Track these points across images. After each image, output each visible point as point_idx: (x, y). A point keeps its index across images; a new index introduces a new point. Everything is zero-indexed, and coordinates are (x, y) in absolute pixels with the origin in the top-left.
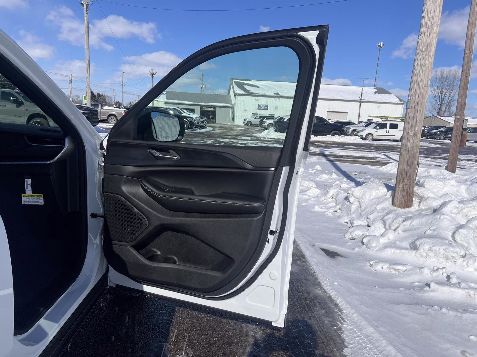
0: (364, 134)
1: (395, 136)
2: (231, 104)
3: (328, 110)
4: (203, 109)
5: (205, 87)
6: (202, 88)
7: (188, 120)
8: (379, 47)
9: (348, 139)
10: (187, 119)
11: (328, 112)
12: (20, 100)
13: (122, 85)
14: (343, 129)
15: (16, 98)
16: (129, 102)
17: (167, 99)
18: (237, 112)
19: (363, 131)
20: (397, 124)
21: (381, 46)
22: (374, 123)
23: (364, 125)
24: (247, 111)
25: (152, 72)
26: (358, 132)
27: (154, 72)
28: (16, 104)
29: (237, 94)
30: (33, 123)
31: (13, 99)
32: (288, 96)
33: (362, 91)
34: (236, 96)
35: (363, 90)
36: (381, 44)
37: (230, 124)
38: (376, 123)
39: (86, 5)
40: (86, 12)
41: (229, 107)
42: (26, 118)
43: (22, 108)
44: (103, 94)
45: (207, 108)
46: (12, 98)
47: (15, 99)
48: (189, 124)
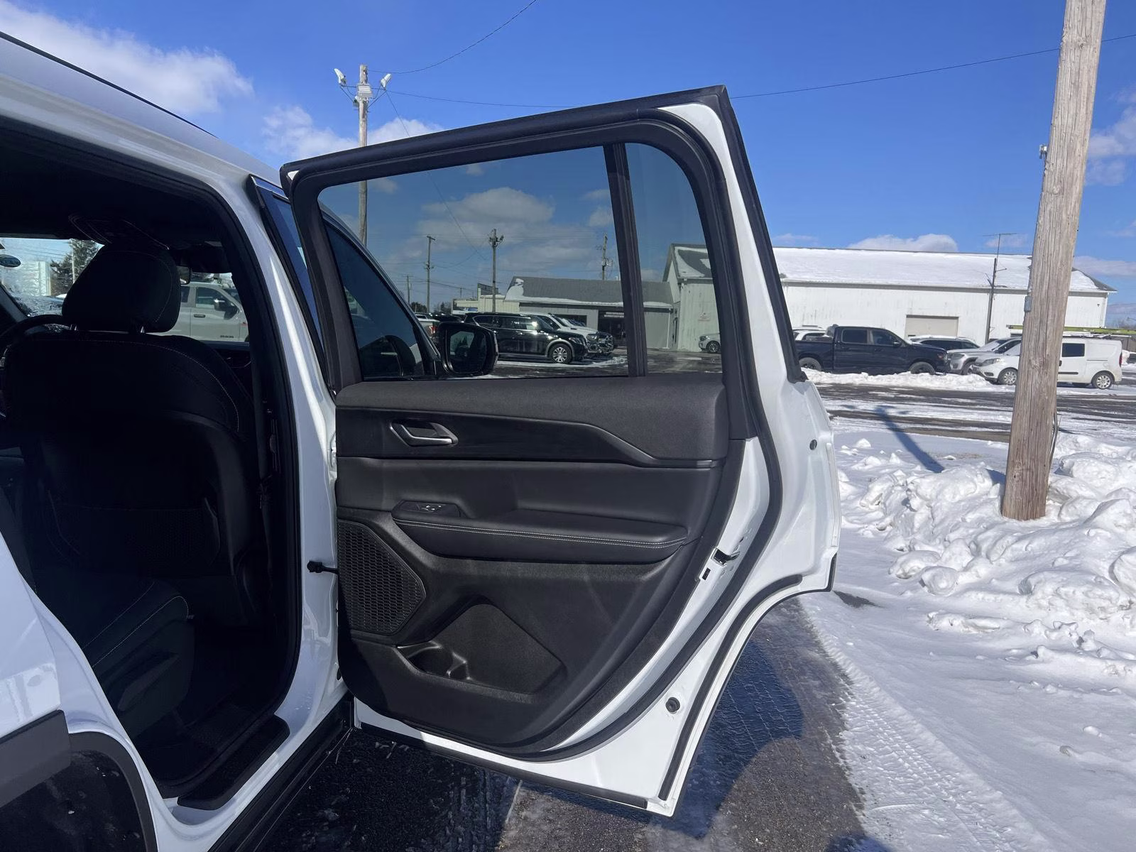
0: (996, 370)
1: (1077, 373)
2: (670, 301)
3: (909, 314)
4: (605, 316)
6: (603, 269)
7: (570, 341)
9: (954, 383)
10: (568, 340)
11: (908, 316)
12: (232, 304)
13: (426, 267)
14: (940, 357)
15: (226, 299)
16: (441, 304)
17: (524, 294)
18: (684, 319)
19: (992, 361)
20: (1083, 345)
23: (997, 349)
24: (708, 319)
25: (492, 237)
26: (981, 365)
27: (499, 236)
28: (224, 312)
29: (685, 280)
31: (220, 303)
32: (808, 280)
33: (995, 264)
34: (683, 284)
35: (998, 264)
37: (667, 348)
39: (364, 102)
40: (363, 117)
41: (665, 310)
43: (236, 319)
45: (614, 313)
46: (216, 301)
47: (223, 303)
48: (573, 351)
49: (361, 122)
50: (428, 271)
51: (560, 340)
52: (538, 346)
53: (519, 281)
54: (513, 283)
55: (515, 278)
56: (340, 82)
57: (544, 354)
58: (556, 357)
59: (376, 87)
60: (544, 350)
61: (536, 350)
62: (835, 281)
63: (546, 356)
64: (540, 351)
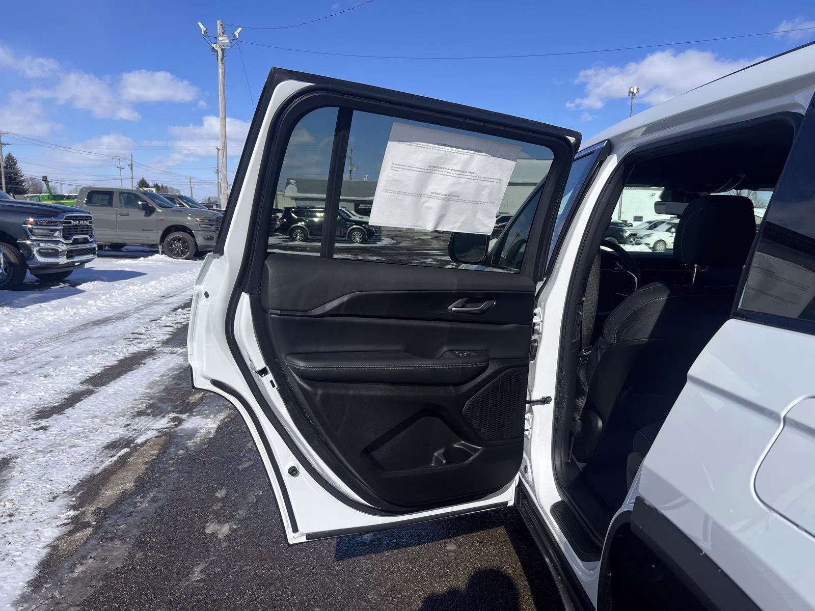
0: (651, 241)
4: (359, 207)
5: (355, 170)
6: (350, 173)
7: (363, 227)
8: (631, 94)
10: (362, 226)
12: (150, 205)
13: (216, 171)
15: (146, 201)
17: (299, 191)
19: (649, 236)
21: (635, 93)
22: (665, 224)
23: (648, 227)
26: (641, 238)
28: (144, 212)
30: (171, 240)
31: (143, 204)
36: (634, 90)
38: (669, 223)
39: (222, 50)
40: (222, 61)
42: (160, 233)
43: (153, 217)
44: (164, 185)
46: (140, 203)
47: (145, 204)
48: (366, 234)
49: (220, 65)
50: (218, 174)
51: (355, 226)
52: (340, 231)
53: (292, 181)
54: (288, 183)
55: (289, 179)
56: (203, 33)
57: (345, 237)
58: (354, 239)
59: (232, 38)
60: (345, 234)
61: (339, 233)
62: (521, 182)
63: (347, 238)
64: (342, 235)
